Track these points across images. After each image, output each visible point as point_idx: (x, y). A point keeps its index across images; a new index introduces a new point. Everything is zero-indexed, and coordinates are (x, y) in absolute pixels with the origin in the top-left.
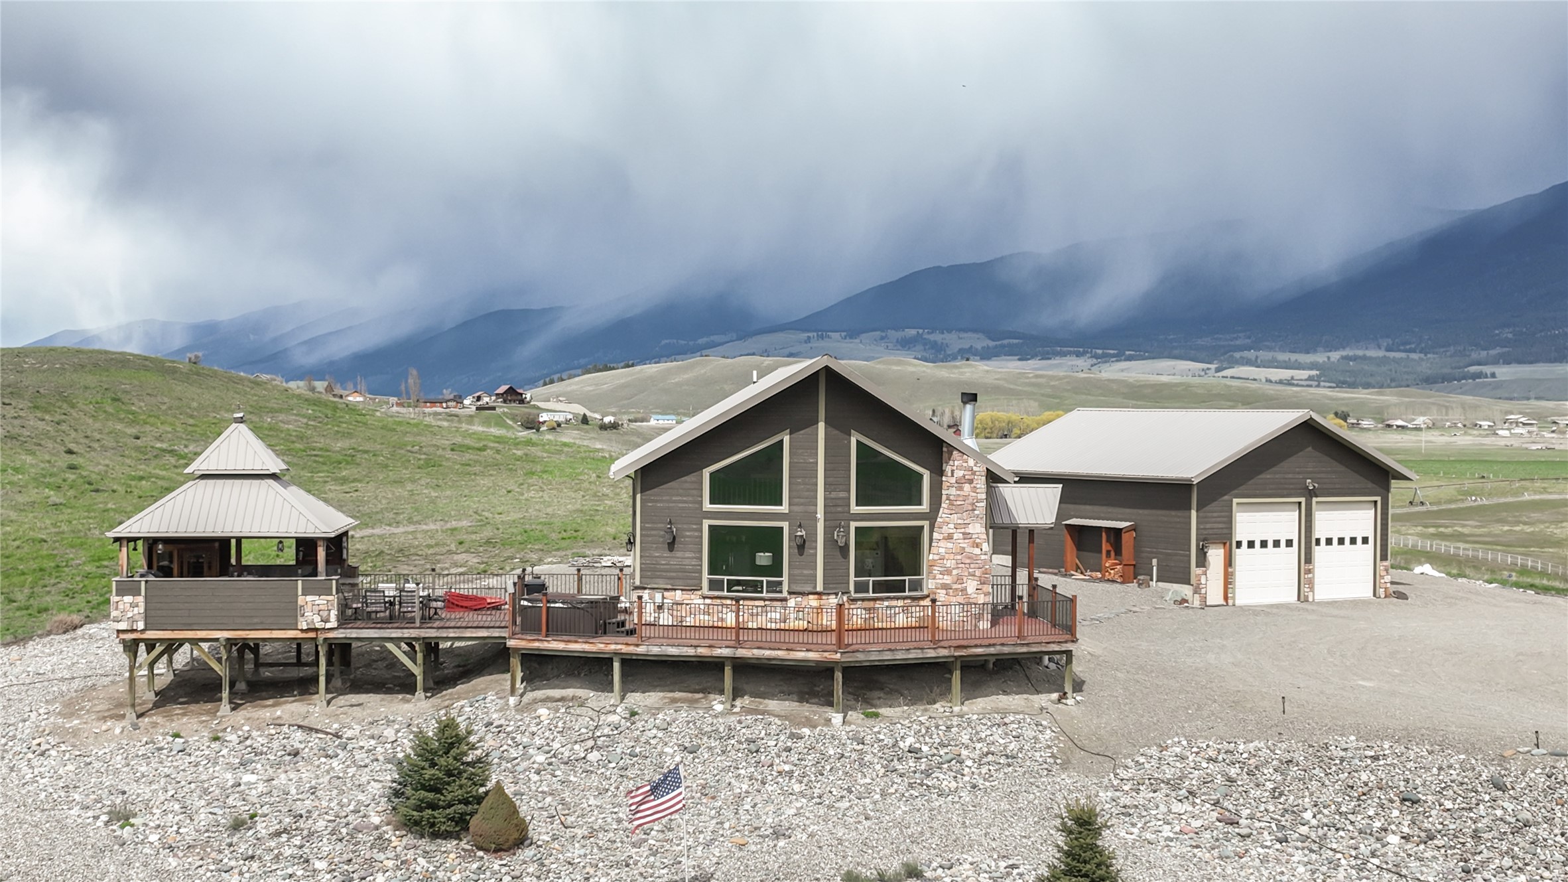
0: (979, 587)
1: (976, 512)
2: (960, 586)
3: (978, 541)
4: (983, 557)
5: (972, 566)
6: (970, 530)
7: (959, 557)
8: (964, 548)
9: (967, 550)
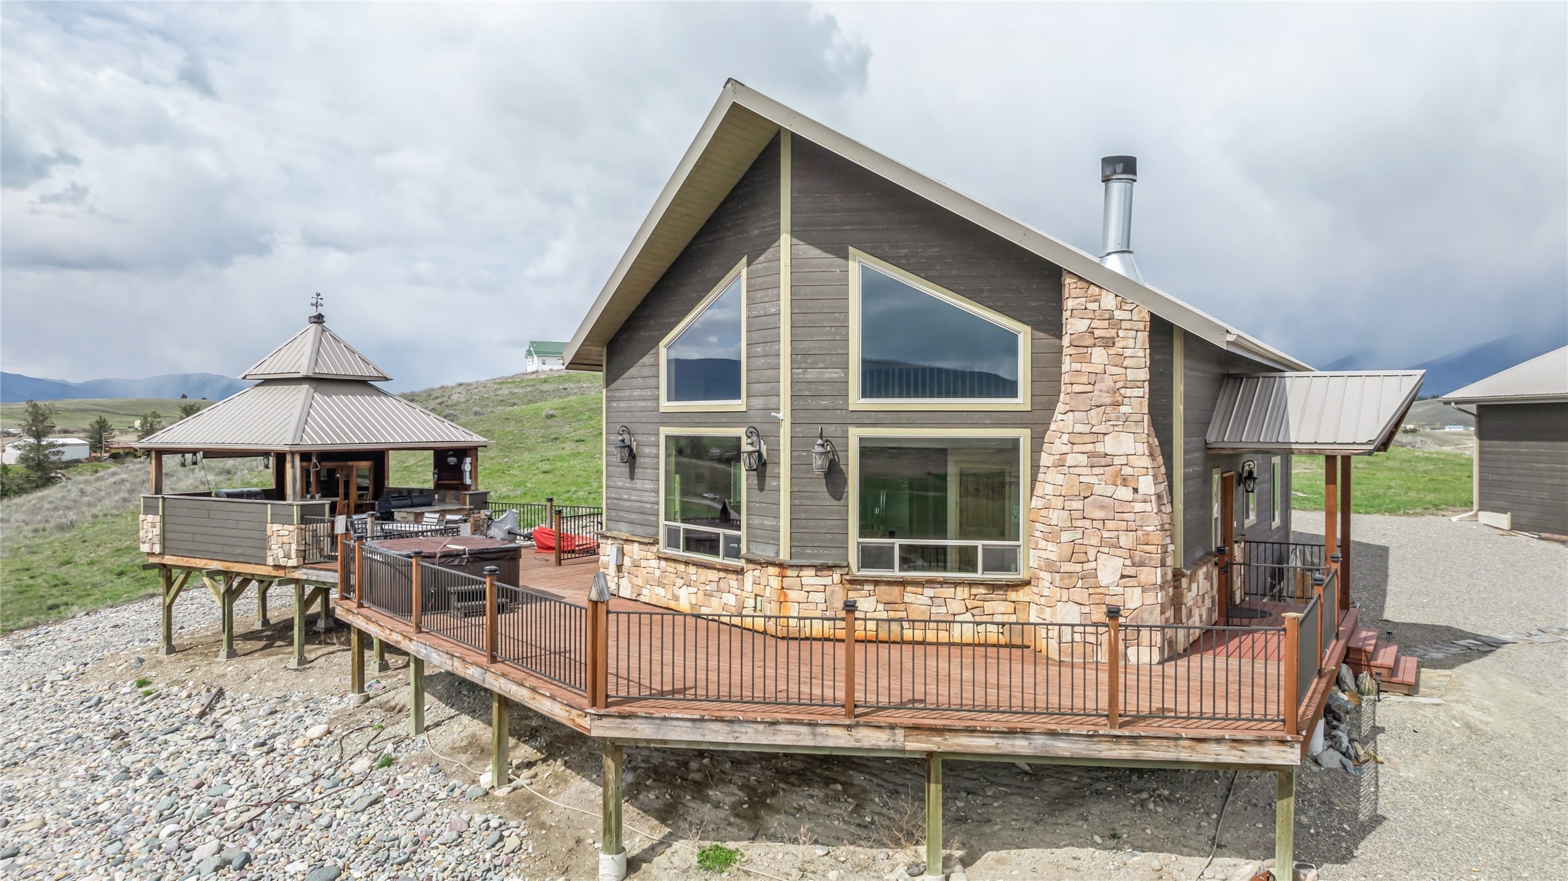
0: (1131, 571)
1: (1123, 409)
2: (1078, 568)
3: (1127, 471)
4: (1138, 507)
5: (1109, 524)
6: (1109, 445)
7: (1077, 505)
8: (1090, 486)
9: (1098, 489)
